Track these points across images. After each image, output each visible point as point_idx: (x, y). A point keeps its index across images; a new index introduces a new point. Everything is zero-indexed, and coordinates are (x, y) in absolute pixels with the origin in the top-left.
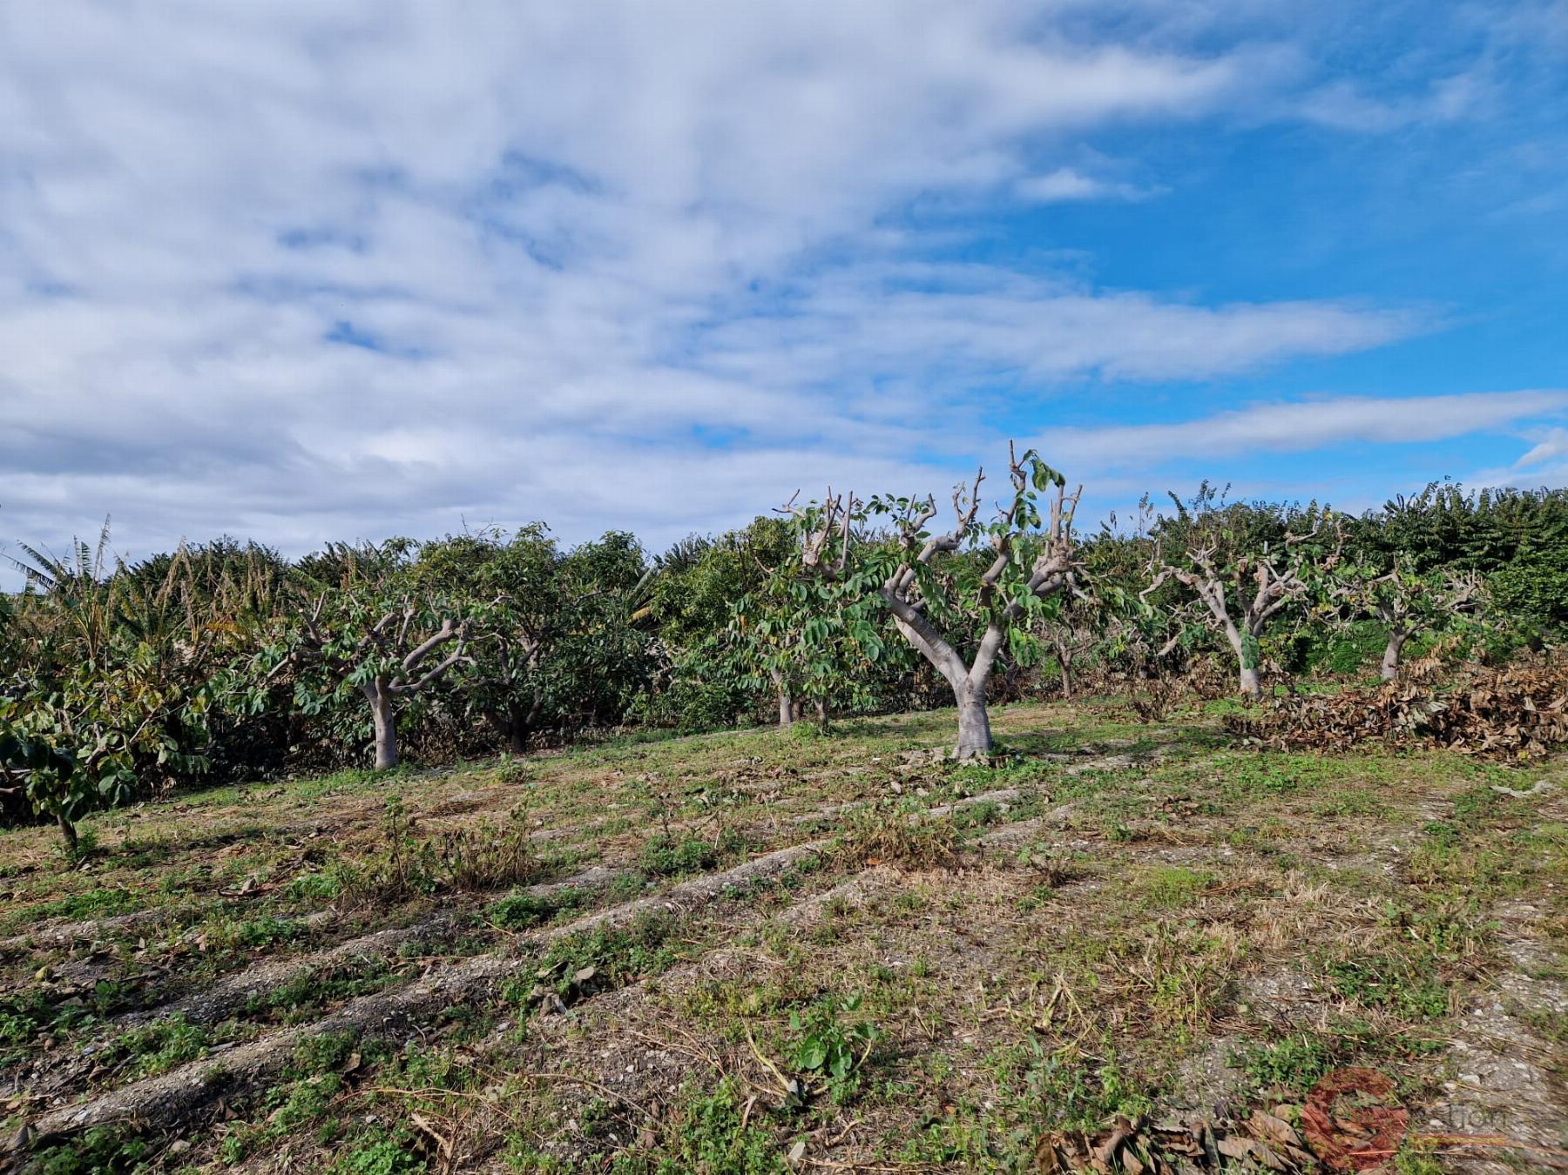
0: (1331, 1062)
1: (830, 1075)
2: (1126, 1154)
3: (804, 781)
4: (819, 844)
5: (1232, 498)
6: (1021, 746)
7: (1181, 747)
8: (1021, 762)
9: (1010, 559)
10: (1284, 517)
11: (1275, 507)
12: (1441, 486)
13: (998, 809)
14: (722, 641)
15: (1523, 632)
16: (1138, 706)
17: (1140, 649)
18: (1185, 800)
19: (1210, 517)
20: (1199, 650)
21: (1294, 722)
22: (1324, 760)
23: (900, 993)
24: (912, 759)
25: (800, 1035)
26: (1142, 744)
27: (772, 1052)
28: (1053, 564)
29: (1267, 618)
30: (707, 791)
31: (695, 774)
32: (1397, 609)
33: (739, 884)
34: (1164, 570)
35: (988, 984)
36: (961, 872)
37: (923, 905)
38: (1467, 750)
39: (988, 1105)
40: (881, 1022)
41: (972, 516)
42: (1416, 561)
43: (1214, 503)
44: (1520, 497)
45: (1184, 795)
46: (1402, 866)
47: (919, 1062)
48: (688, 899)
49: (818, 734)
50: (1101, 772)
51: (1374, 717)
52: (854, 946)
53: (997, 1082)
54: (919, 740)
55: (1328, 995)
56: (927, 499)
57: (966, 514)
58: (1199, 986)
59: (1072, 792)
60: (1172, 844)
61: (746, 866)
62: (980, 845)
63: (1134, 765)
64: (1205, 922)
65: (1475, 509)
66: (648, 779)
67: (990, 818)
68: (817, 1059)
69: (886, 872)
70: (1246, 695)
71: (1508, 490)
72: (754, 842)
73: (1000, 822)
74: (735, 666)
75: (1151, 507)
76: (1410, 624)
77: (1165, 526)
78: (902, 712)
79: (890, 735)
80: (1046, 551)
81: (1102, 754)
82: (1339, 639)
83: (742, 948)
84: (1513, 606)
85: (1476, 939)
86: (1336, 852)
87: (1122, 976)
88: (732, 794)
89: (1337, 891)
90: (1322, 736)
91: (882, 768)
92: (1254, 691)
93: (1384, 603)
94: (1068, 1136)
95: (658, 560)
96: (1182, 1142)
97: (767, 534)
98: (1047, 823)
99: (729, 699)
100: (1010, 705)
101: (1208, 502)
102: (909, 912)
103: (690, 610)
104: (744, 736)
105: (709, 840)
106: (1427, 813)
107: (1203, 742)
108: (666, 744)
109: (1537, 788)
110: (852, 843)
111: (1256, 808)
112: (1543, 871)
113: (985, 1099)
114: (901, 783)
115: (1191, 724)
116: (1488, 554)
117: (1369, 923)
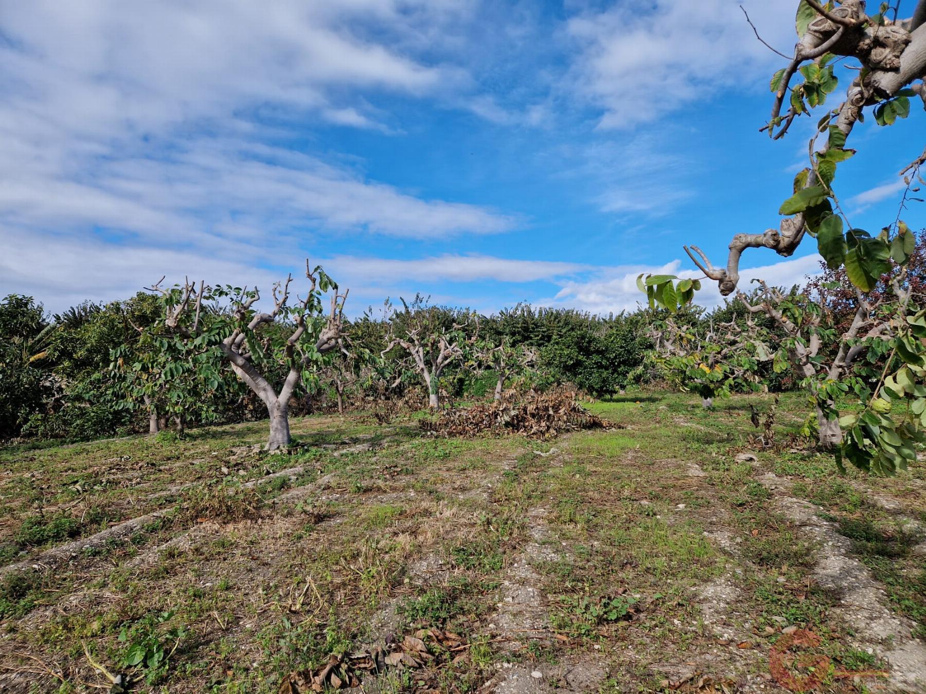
0: (447, 602)
1: (146, 666)
2: (333, 676)
3: (160, 471)
4: (163, 512)
5: (431, 303)
6: (309, 441)
7: (396, 437)
8: (307, 451)
9: (306, 330)
10: (455, 315)
11: (451, 310)
12: (523, 305)
13: (290, 480)
14: (105, 376)
15: (553, 377)
16: (377, 415)
17: (382, 383)
18: (395, 467)
19: (420, 312)
20: (412, 384)
21: (452, 422)
22: (464, 442)
23: (206, 602)
24: (239, 452)
25: (128, 644)
26: (377, 436)
27: (106, 658)
28: (331, 334)
29: (443, 367)
30: (81, 482)
31: (73, 470)
32: (503, 364)
33: (97, 545)
34: (394, 340)
35: (267, 588)
36: (260, 521)
37: (232, 544)
38: (525, 434)
39: (255, 665)
40: (190, 625)
41: (284, 302)
42: (511, 341)
43: (422, 305)
44: (554, 312)
45: (394, 465)
46: (491, 495)
47: (214, 646)
48: (54, 559)
49: (176, 438)
50: (352, 454)
51: (487, 418)
52: (179, 577)
53: (263, 649)
54: (246, 440)
55: (450, 566)
56: (254, 290)
57: (281, 301)
58: (385, 571)
59: (334, 466)
60: (385, 492)
61: (105, 532)
62: (274, 503)
63: (371, 449)
64: (396, 534)
65: (536, 316)
66: (33, 476)
67: (284, 485)
68: (138, 658)
69: (209, 526)
70: (432, 409)
71: (550, 309)
72: (114, 515)
73: (289, 487)
74: (114, 393)
75: (391, 305)
76: (507, 372)
77: (398, 316)
78: (239, 423)
79: (227, 437)
80: (328, 326)
81: (355, 443)
82: (477, 379)
83: (92, 590)
84: (549, 364)
85: (518, 528)
86: (463, 489)
87: (347, 571)
88: (102, 482)
89: (461, 510)
90: (464, 429)
91: (218, 459)
92: (436, 406)
93: (497, 360)
94: (299, 674)
95: (58, 318)
96: (365, 663)
97: (145, 304)
98: (317, 486)
99: (110, 417)
100: (307, 416)
101: (420, 305)
102: (221, 550)
103: (81, 353)
104: (120, 443)
105: (77, 516)
106: (505, 466)
107: (408, 434)
108: (53, 450)
109: (551, 452)
110: (187, 509)
111: (429, 469)
112: (549, 492)
113: (254, 661)
114: (228, 468)
115: (403, 425)
116: (541, 339)
117: (474, 525)
